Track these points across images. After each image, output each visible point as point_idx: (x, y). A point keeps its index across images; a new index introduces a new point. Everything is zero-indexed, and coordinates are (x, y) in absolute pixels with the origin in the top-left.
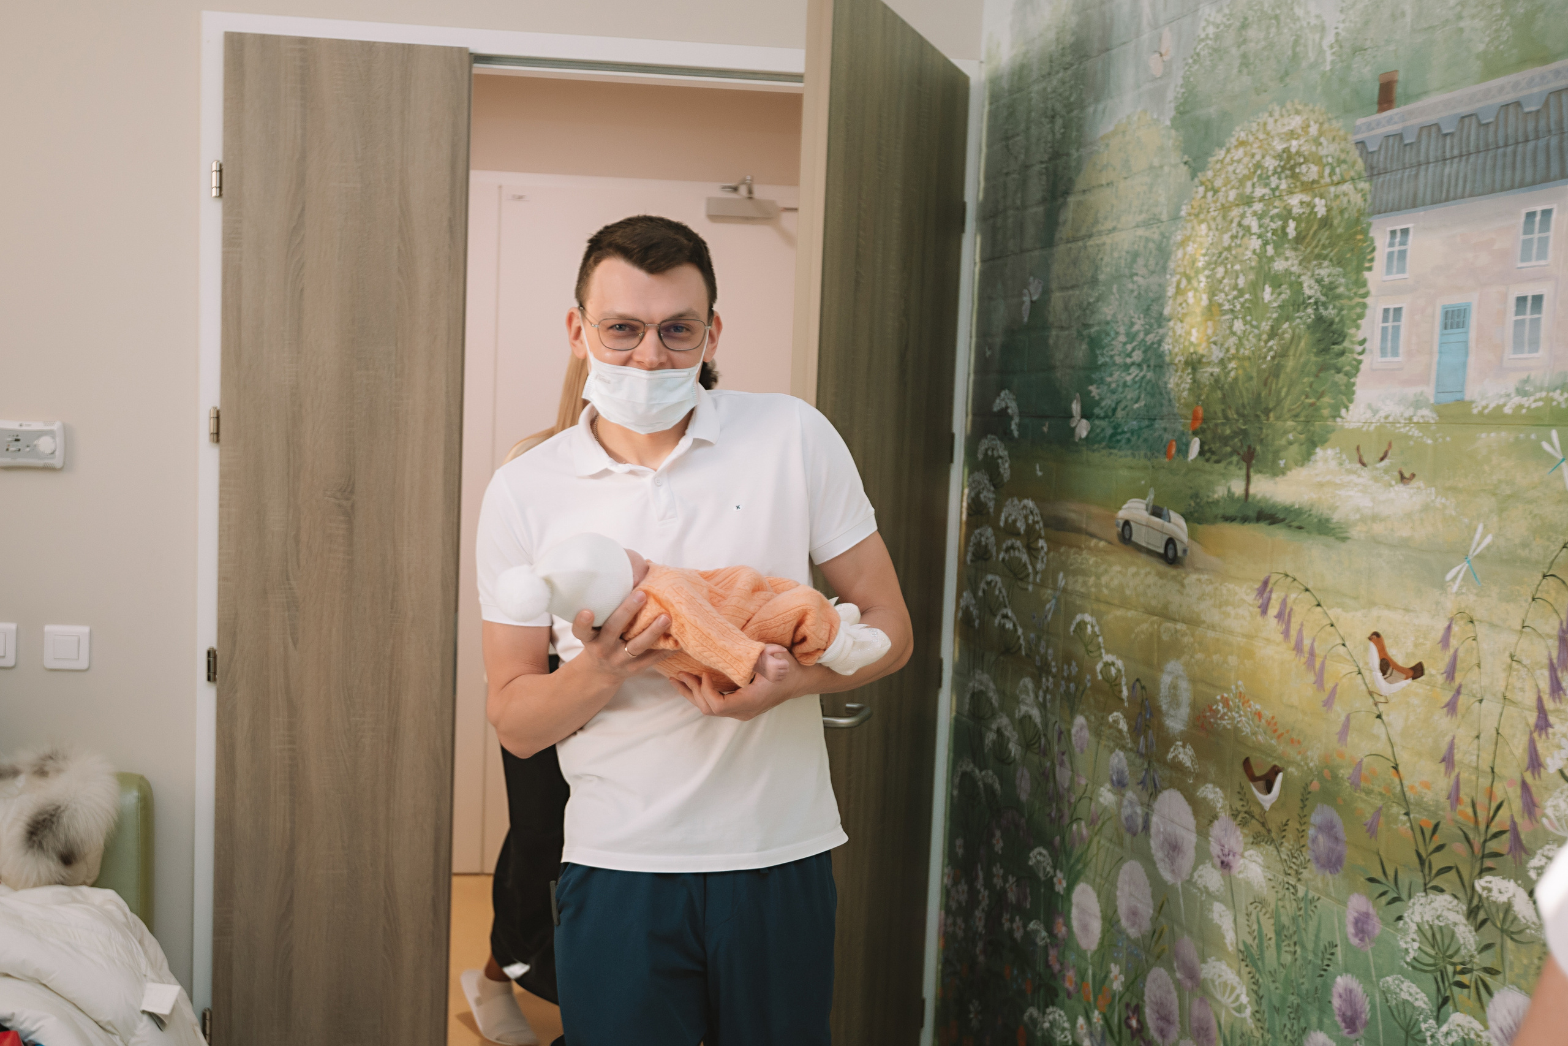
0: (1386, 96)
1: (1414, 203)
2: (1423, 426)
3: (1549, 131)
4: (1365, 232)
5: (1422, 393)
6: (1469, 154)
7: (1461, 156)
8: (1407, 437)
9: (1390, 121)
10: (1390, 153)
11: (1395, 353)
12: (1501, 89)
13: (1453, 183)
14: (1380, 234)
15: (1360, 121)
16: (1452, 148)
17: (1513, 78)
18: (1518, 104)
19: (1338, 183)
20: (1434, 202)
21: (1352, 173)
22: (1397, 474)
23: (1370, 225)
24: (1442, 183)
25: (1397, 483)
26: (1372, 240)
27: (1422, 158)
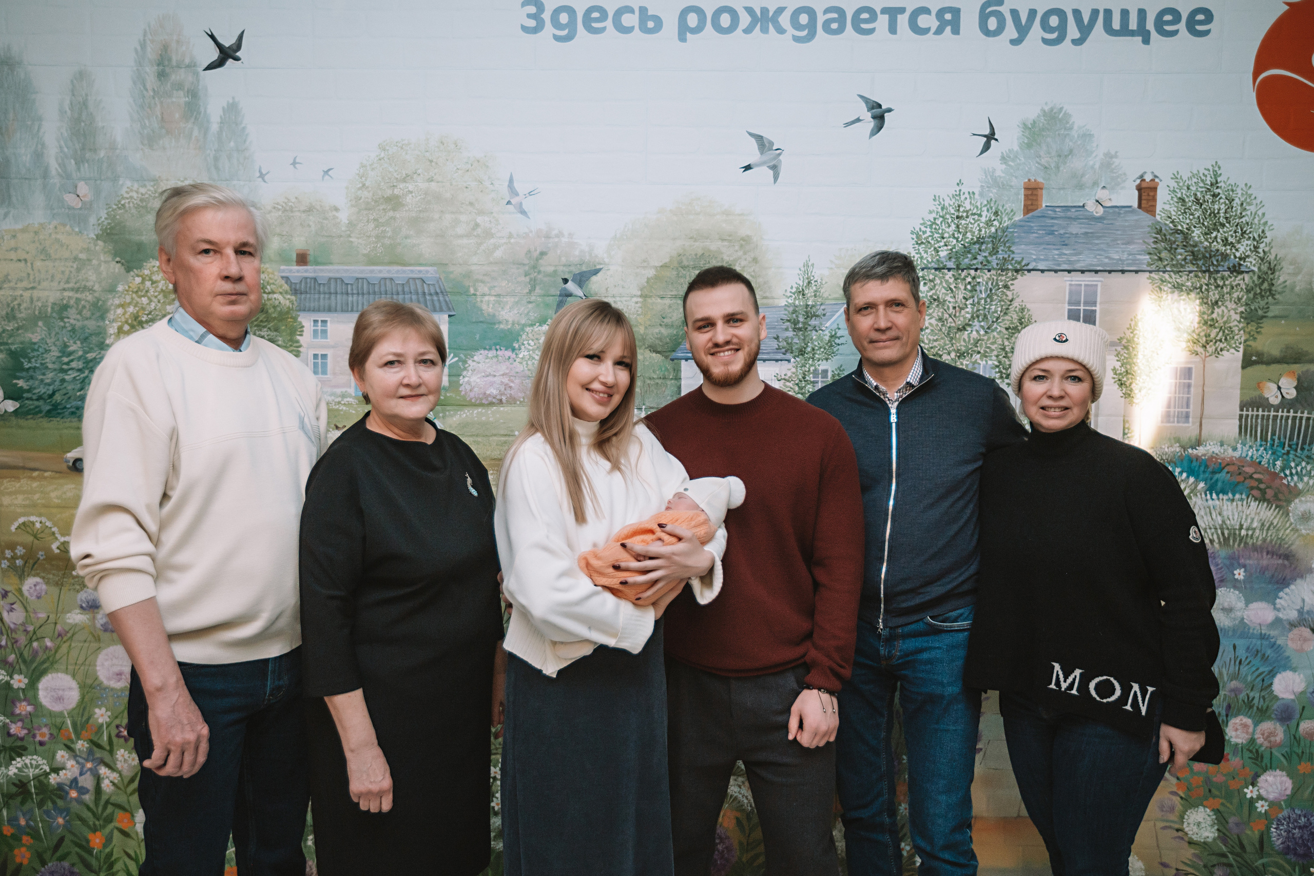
0: (302, 259)
1: (329, 310)
2: (349, 405)
3: (411, 293)
4: (295, 319)
5: (346, 392)
6: (363, 294)
7: (358, 294)
8: (337, 410)
9: (306, 271)
10: (308, 285)
11: (324, 372)
12: (380, 271)
13: (355, 304)
14: (306, 321)
15: (282, 267)
16: (352, 290)
17: (387, 268)
18: (391, 279)
19: (269, 293)
20: (342, 311)
21: (281, 290)
22: (333, 426)
23: (299, 316)
24: (348, 304)
25: (333, 430)
26: (300, 323)
27: (332, 291)
